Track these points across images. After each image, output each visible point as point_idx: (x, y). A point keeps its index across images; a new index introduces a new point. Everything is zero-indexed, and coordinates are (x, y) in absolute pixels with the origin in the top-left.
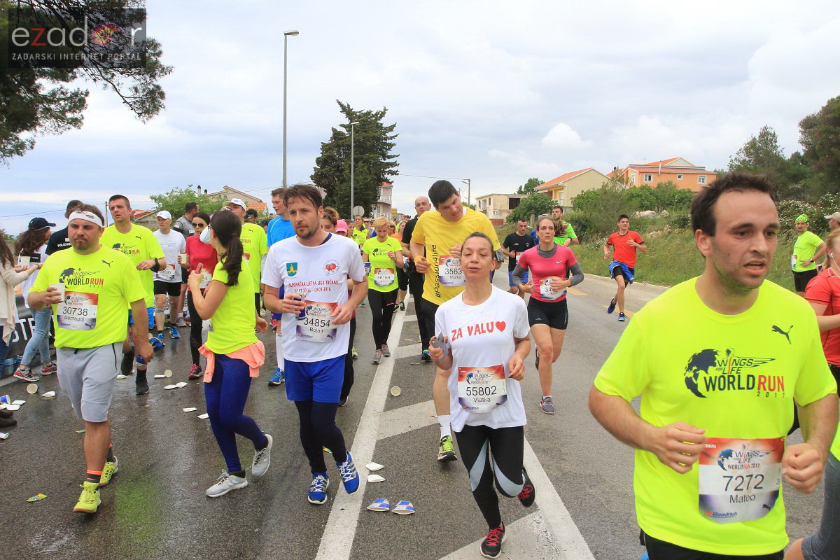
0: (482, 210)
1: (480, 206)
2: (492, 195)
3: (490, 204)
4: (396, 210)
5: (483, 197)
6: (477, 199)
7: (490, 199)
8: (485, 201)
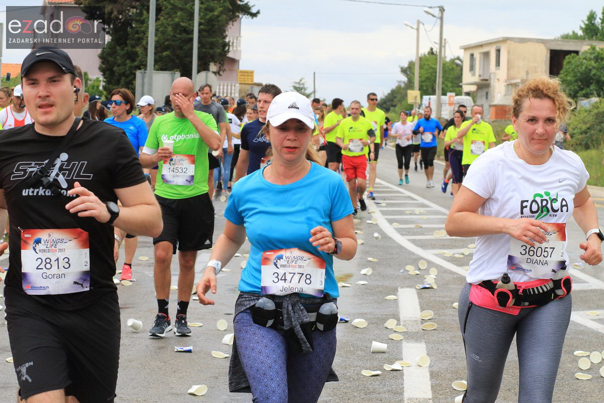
0: (476, 79)
1: (472, 68)
2: (505, 40)
3: (498, 63)
4: (250, 74)
5: (481, 46)
6: (466, 48)
7: (498, 51)
8: (486, 55)
